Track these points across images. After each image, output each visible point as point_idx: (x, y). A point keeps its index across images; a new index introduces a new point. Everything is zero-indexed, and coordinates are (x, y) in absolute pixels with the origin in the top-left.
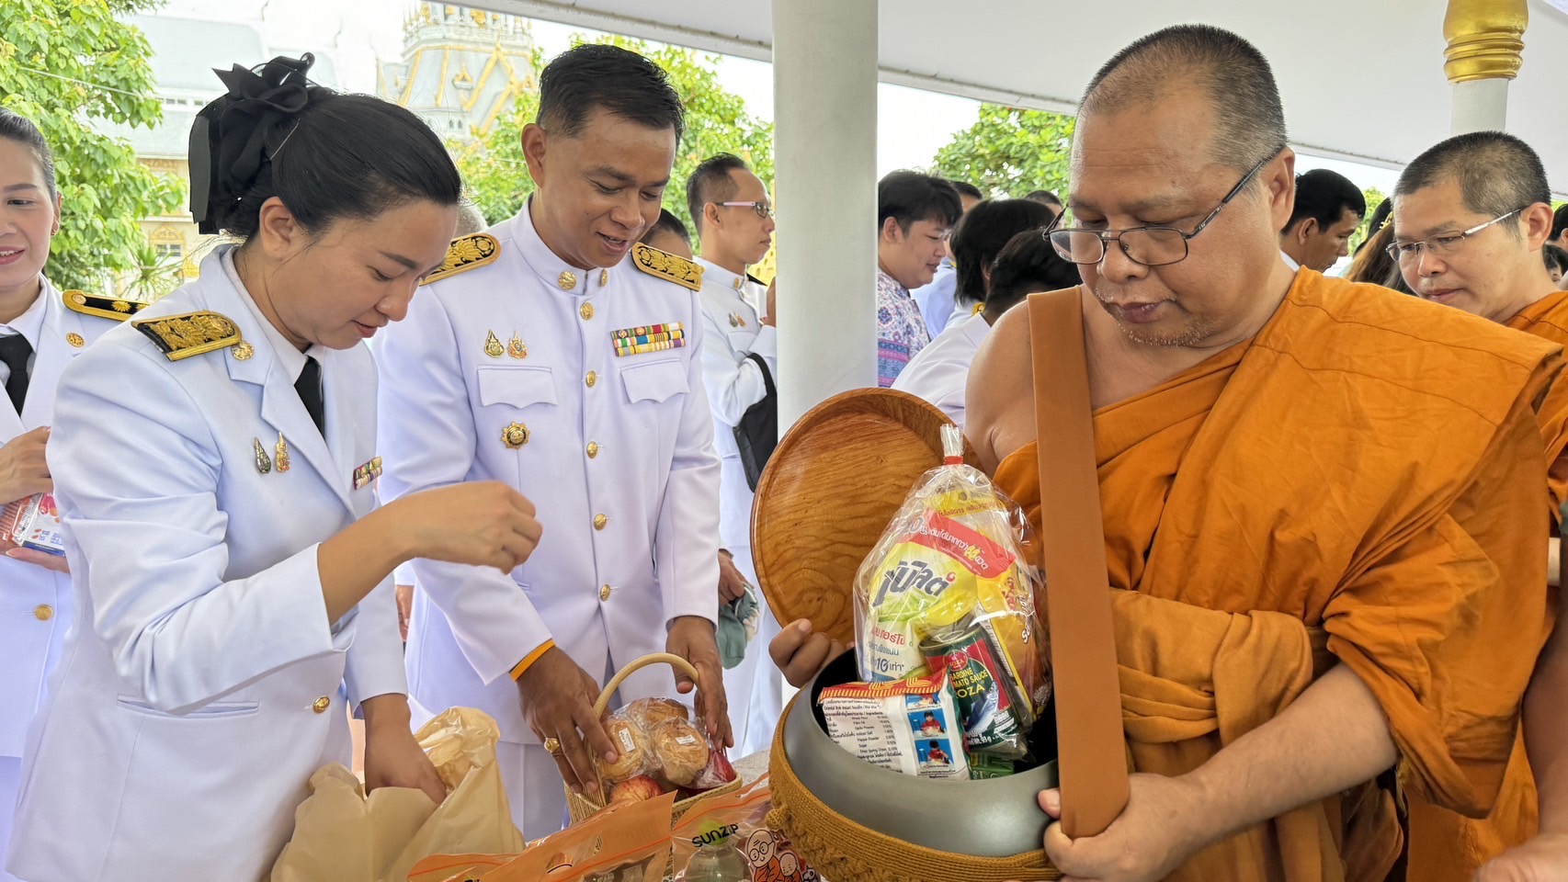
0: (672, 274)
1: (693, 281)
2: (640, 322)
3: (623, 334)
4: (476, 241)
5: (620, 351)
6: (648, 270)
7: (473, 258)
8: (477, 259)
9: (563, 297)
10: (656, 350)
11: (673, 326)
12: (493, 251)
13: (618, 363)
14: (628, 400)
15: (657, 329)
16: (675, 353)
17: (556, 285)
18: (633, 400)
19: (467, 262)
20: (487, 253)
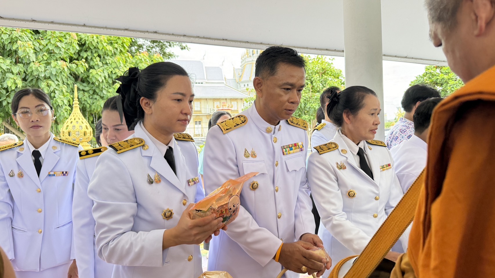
0: (299, 125)
1: (305, 127)
2: (291, 142)
3: (285, 147)
4: (240, 118)
5: (285, 153)
6: (292, 124)
7: (240, 123)
8: (241, 124)
9: (268, 135)
10: (295, 152)
11: (300, 144)
12: (245, 121)
13: (284, 157)
14: (288, 170)
15: (295, 145)
16: (300, 153)
17: (265, 131)
18: (290, 170)
19: (238, 125)
20: (244, 121)
